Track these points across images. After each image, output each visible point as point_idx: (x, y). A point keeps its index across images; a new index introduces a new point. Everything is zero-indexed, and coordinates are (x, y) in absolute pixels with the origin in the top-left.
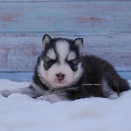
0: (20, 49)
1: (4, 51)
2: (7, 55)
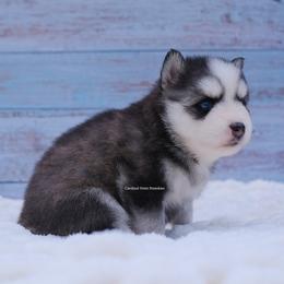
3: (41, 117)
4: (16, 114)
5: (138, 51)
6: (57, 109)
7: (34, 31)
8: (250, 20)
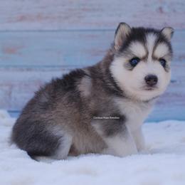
3: (44, 71)
4: (29, 69)
5: (104, 30)
6: (54, 66)
7: (39, 17)
8: (174, 11)
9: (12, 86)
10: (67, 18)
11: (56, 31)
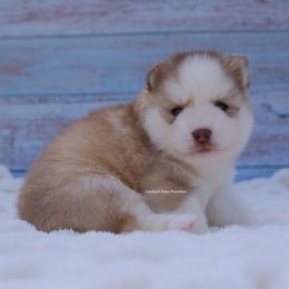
0: (38, 126)
1: (7, 132)
2: (13, 139)
9: (14, 129)
10: (104, 14)
11: (87, 36)
